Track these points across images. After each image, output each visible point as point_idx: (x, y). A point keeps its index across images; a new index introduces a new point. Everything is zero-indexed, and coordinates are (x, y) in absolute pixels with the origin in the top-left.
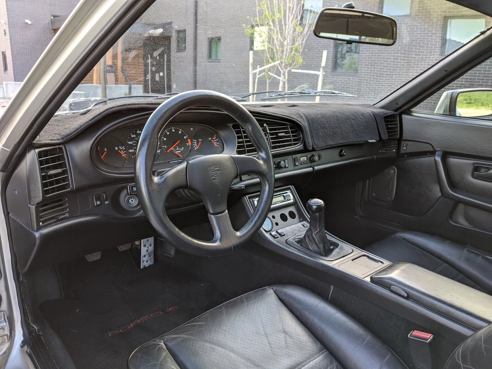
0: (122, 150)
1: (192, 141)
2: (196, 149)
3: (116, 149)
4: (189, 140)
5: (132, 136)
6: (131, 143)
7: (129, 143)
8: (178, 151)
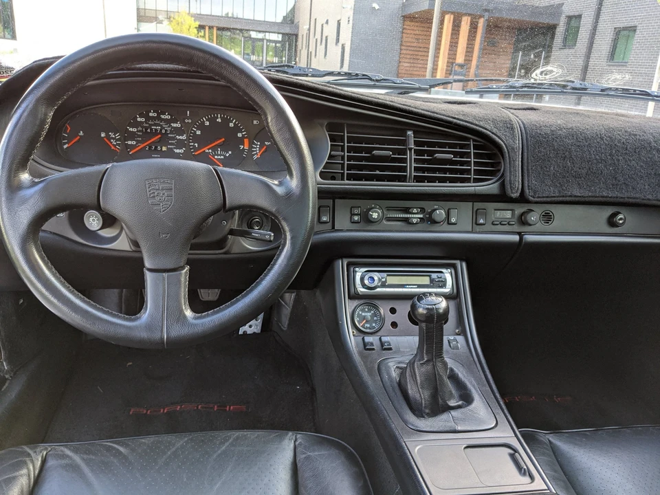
0: (113, 138)
1: (251, 144)
2: (255, 157)
3: (103, 135)
4: (246, 141)
5: (139, 119)
6: (134, 130)
7: (131, 129)
8: (218, 155)
